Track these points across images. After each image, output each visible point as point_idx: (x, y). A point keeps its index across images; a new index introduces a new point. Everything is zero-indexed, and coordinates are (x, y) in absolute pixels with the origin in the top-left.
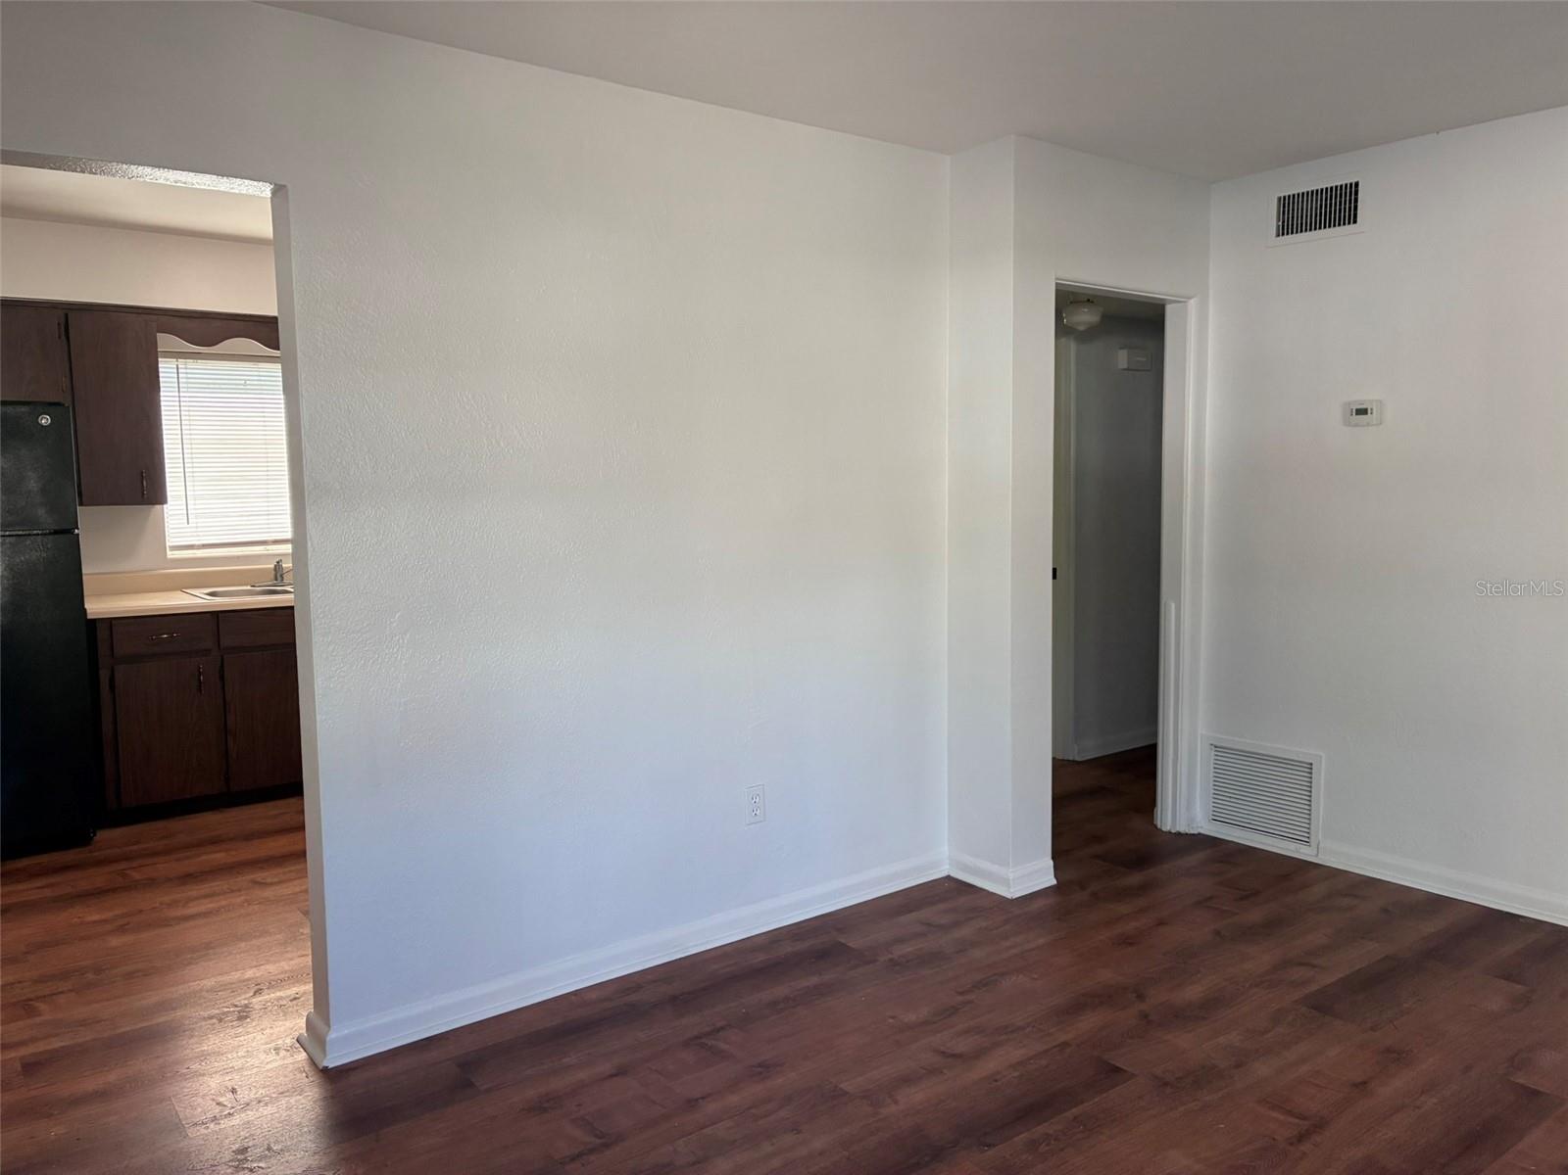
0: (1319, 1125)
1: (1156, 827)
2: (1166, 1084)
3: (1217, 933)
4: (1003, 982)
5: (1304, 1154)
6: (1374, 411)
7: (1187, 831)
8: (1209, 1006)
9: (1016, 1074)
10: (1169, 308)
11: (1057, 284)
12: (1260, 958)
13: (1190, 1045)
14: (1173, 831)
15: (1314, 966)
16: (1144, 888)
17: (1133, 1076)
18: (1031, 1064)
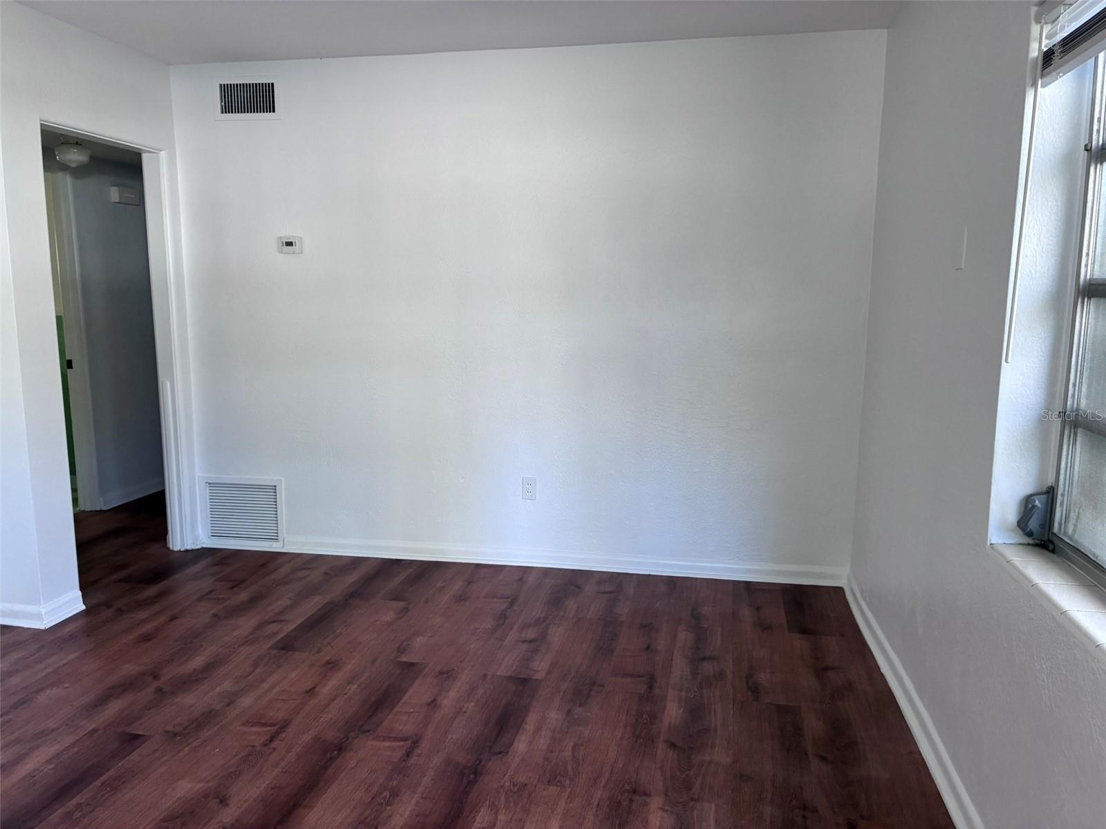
0: (284, 725)
1: (169, 549)
2: (176, 735)
3: (215, 615)
4: (39, 697)
5: (274, 749)
6: (297, 244)
7: (193, 548)
8: (209, 668)
9: (52, 766)
10: (145, 157)
11: (42, 125)
12: (245, 624)
13: (193, 701)
14: (182, 550)
15: (282, 621)
16: (160, 596)
17: (150, 737)
18: (64, 754)
